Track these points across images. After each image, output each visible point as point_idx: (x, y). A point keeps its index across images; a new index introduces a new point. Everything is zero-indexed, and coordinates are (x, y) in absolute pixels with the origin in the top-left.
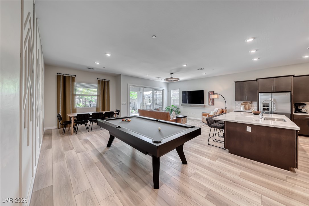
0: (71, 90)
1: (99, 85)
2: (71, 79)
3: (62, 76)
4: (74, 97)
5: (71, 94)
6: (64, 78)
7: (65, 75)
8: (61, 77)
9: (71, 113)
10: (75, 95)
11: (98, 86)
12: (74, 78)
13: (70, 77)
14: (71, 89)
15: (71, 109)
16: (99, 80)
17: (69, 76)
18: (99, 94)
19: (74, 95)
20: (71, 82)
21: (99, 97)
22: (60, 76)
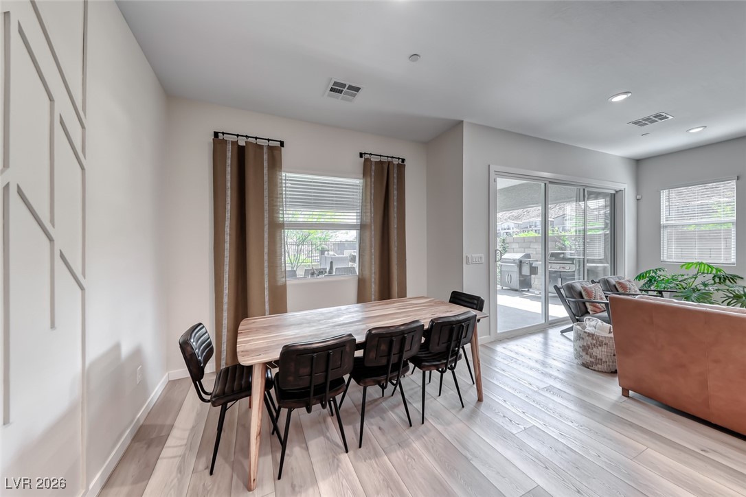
0: (266, 207)
1: (369, 179)
2: (265, 157)
3: (233, 143)
4: (278, 234)
5: (266, 221)
6: (241, 152)
7: (242, 142)
8: (229, 147)
9: (267, 313)
10: (282, 226)
11: (365, 186)
12: (276, 152)
13: (261, 147)
14: (266, 200)
15: (266, 285)
16: (367, 156)
17: (260, 142)
18: (368, 220)
19: (276, 227)
20: (265, 171)
21: (367, 234)
22: (225, 142)
